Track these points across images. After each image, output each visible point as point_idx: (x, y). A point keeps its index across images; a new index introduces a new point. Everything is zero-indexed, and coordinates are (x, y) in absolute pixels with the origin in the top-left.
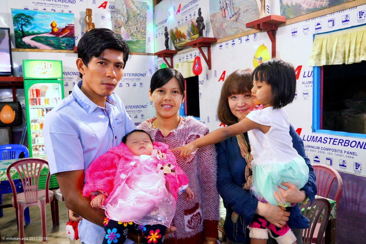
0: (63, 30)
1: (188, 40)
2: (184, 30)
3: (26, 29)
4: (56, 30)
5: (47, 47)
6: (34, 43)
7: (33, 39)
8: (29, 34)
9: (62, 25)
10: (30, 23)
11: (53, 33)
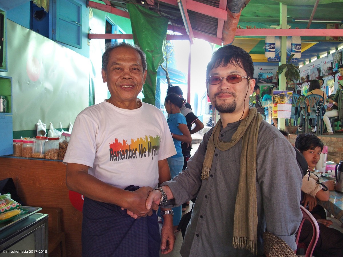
0: (270, 78)
1: (305, 80)
2: (305, 77)
3: (261, 78)
4: (268, 78)
5: (265, 82)
6: (262, 81)
7: (262, 80)
8: (261, 79)
9: (269, 76)
10: (262, 76)
11: (267, 78)
